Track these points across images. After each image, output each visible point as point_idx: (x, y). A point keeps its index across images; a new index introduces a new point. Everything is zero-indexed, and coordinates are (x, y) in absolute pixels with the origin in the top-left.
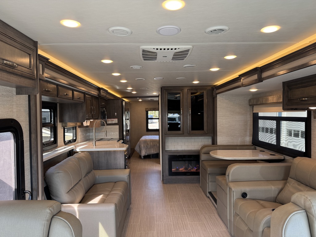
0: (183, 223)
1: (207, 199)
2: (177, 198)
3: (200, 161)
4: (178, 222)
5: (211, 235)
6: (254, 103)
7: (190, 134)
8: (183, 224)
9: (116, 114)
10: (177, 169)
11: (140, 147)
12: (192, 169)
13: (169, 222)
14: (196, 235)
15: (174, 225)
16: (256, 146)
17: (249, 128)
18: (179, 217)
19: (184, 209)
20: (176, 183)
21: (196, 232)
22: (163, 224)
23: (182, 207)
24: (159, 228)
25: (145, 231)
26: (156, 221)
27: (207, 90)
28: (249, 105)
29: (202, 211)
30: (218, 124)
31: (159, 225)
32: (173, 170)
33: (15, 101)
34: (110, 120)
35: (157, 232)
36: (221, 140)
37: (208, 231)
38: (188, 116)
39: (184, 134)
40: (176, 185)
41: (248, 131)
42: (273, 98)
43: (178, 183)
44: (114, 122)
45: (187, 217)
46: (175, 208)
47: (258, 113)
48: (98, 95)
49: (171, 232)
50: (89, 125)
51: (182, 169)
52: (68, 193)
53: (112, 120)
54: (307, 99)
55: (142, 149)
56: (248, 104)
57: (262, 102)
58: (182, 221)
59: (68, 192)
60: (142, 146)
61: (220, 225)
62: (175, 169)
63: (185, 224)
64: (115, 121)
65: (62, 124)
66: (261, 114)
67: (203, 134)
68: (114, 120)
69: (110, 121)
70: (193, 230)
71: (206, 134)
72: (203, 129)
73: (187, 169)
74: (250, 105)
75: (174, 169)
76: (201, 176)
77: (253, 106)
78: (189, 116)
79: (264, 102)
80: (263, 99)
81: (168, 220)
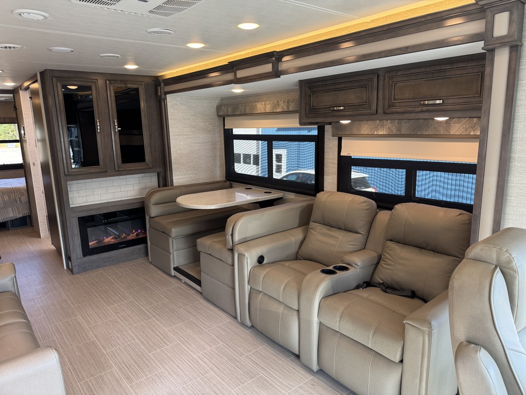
0: (158, 333)
1: (173, 281)
2: (118, 294)
3: (147, 218)
4: (147, 336)
5: (213, 336)
6: (227, 112)
7: (119, 171)
8: (157, 335)
10: (100, 241)
12: (129, 235)
13: (130, 341)
14: (191, 345)
15: (142, 343)
16: (231, 182)
17: (218, 154)
18: (143, 325)
19: (144, 309)
20: (99, 267)
21: (187, 340)
22: (122, 349)
23: (138, 306)
24: (118, 357)
25: (93, 376)
26: (104, 348)
27: (145, 85)
28: (216, 116)
29: (177, 302)
30: (172, 150)
31: (114, 355)
32: (90, 244)
35: (118, 366)
36: (179, 177)
37: (206, 332)
38: (113, 134)
39: (106, 172)
40: (101, 271)
41: (218, 158)
42: (265, 105)
43: (104, 266)
45: (158, 320)
46: (126, 313)
47: (232, 130)
49: (146, 358)
51: (109, 240)
54: (342, 108)
56: (216, 113)
57: (245, 111)
58: (152, 330)
61: (218, 316)
62: (96, 242)
63: (162, 335)
66: (236, 131)
67: (145, 169)
70: (182, 339)
71: (151, 168)
72: (144, 160)
73: (119, 237)
74: (219, 116)
75: (93, 243)
76: (151, 244)
77: (224, 119)
78: (115, 135)
79: (247, 112)
80: (245, 106)
81: (127, 339)
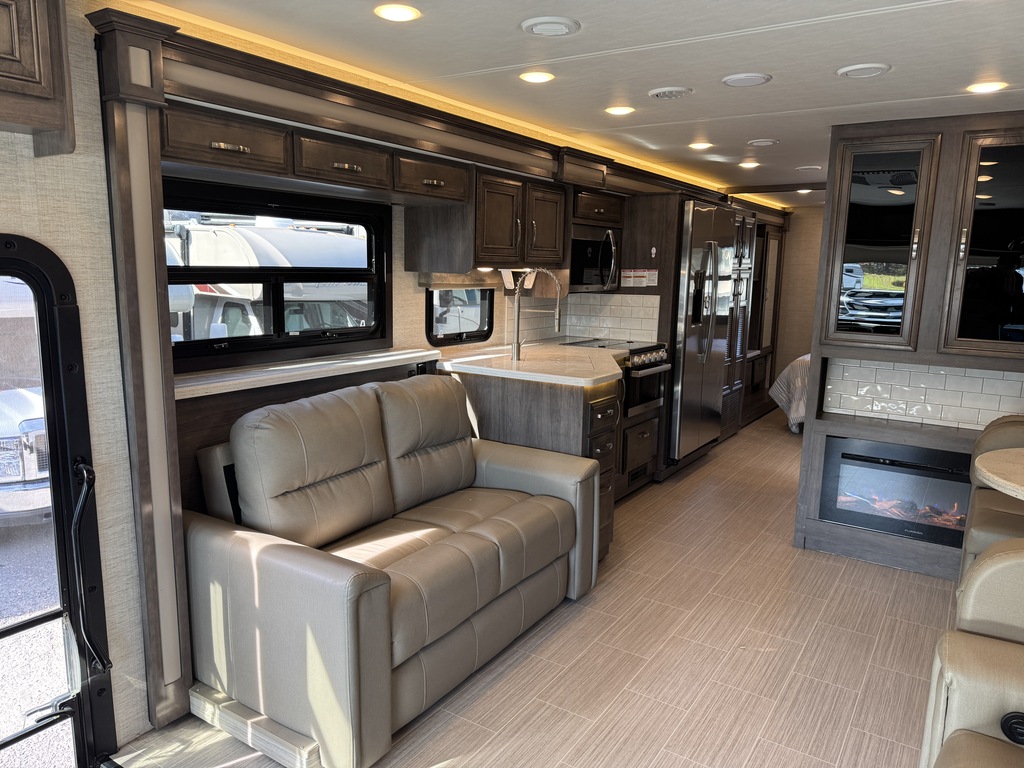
0: (735, 732)
4: (712, 721)
9: (654, 250)
10: (865, 502)
11: (789, 387)
13: (678, 703)
18: (740, 698)
19: (791, 675)
22: (649, 705)
24: (623, 711)
26: (634, 683)
31: (627, 702)
32: (841, 499)
33: (30, 178)
34: (632, 274)
35: (601, 724)
44: (645, 283)
45: (775, 712)
46: (754, 658)
48: (554, 175)
49: (649, 748)
50: (530, 287)
52: (281, 498)
53: (640, 273)
55: (797, 396)
59: (283, 494)
60: (799, 383)
63: (735, 741)
64: (650, 278)
65: (419, 277)
68: (646, 273)
69: (630, 279)
75: (850, 498)
81: (683, 696)
